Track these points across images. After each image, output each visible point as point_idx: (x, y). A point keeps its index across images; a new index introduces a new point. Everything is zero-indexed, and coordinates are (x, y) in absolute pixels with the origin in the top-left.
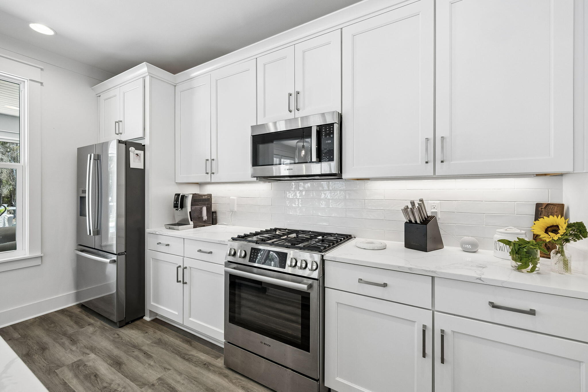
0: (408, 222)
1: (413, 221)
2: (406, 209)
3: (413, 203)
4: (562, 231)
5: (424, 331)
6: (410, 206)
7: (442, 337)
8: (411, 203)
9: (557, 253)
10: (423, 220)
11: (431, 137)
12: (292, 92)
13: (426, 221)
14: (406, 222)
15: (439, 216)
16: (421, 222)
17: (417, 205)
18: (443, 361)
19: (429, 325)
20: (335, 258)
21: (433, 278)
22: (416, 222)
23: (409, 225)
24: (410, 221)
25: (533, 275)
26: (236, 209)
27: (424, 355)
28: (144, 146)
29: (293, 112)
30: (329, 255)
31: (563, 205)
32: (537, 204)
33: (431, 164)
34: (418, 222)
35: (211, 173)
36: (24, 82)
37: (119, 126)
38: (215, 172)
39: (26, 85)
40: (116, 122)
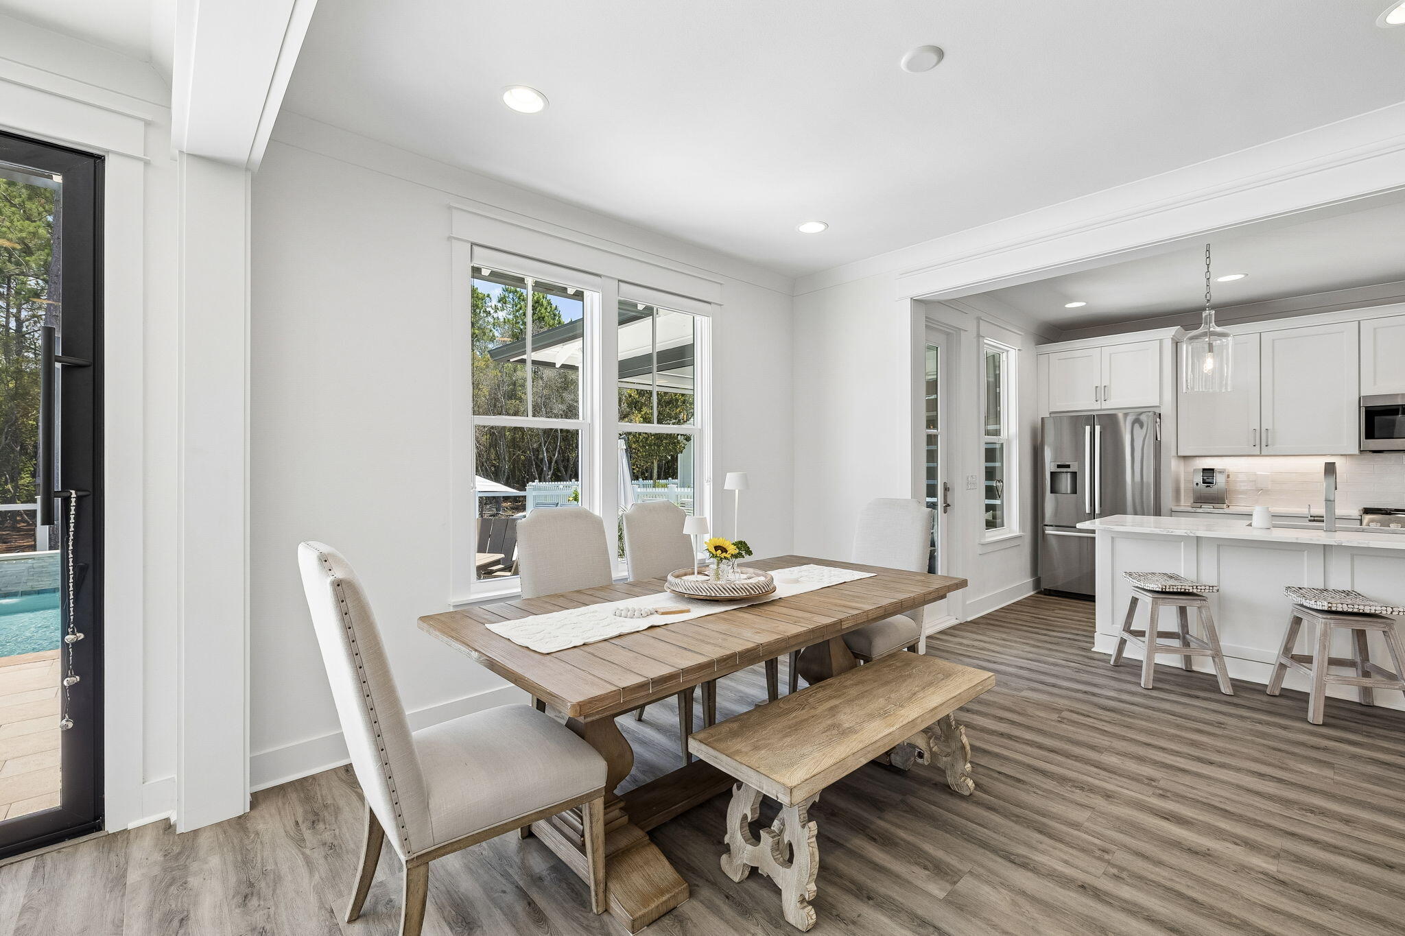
35: (1262, 444)
36: (1008, 351)
37: (1102, 392)
38: (1269, 443)
39: (1013, 354)
40: (1097, 387)
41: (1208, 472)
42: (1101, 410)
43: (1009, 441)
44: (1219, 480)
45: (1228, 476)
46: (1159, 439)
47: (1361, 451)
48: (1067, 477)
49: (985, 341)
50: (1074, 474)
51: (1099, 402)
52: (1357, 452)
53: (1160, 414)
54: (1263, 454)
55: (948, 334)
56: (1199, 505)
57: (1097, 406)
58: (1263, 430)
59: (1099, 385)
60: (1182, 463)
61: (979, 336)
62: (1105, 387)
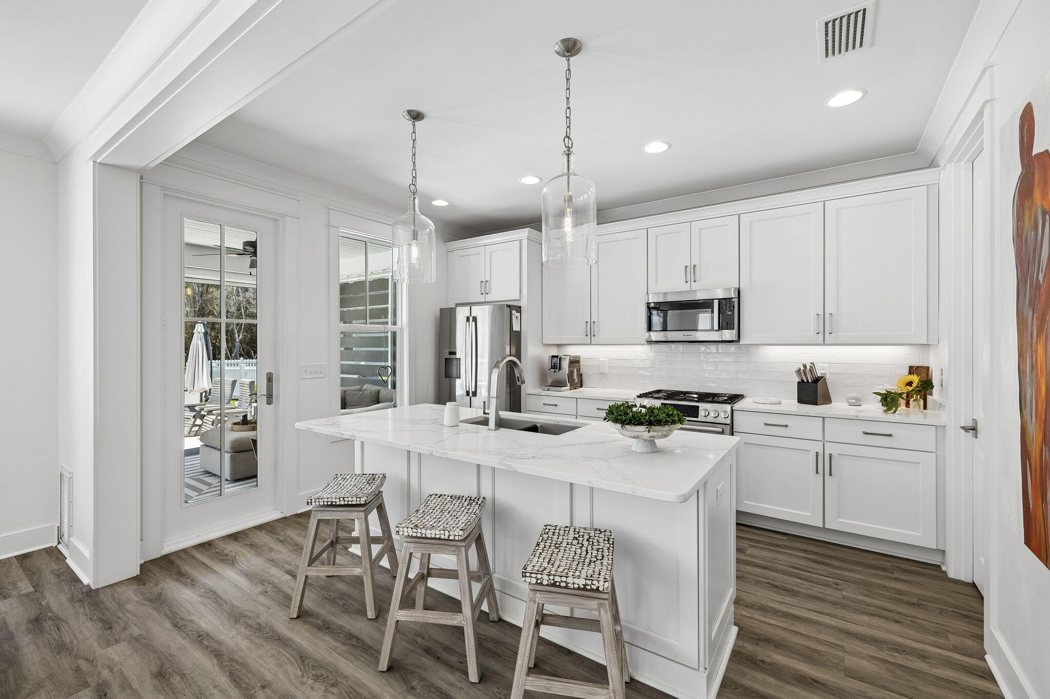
0: (801, 381)
1: (805, 381)
2: (798, 371)
3: (805, 366)
4: (914, 385)
5: (817, 456)
6: (802, 368)
7: (830, 458)
8: (803, 365)
9: (914, 400)
10: (814, 380)
11: (821, 313)
12: (688, 264)
13: (817, 380)
14: (799, 382)
15: (828, 377)
16: (812, 381)
17: (808, 368)
18: (831, 474)
19: (821, 452)
20: (744, 408)
21: (823, 418)
22: (808, 381)
23: (801, 384)
24: (803, 381)
25: (896, 415)
26: (607, 372)
27: (817, 472)
28: (520, 307)
29: (689, 283)
30: (738, 405)
31: (928, 368)
32: (910, 366)
33: (821, 335)
34: (810, 381)
35: (591, 334)
37: (485, 286)
38: (598, 335)
40: (482, 282)
41: (555, 357)
42: (486, 302)
43: (402, 330)
44: (564, 365)
46: (516, 329)
47: (648, 342)
49: (340, 230)
50: (459, 360)
51: (484, 295)
54: (592, 343)
55: (275, 220)
56: (548, 388)
57: (483, 299)
58: (592, 322)
59: (483, 280)
60: (553, 349)
61: (329, 225)
62: (487, 281)
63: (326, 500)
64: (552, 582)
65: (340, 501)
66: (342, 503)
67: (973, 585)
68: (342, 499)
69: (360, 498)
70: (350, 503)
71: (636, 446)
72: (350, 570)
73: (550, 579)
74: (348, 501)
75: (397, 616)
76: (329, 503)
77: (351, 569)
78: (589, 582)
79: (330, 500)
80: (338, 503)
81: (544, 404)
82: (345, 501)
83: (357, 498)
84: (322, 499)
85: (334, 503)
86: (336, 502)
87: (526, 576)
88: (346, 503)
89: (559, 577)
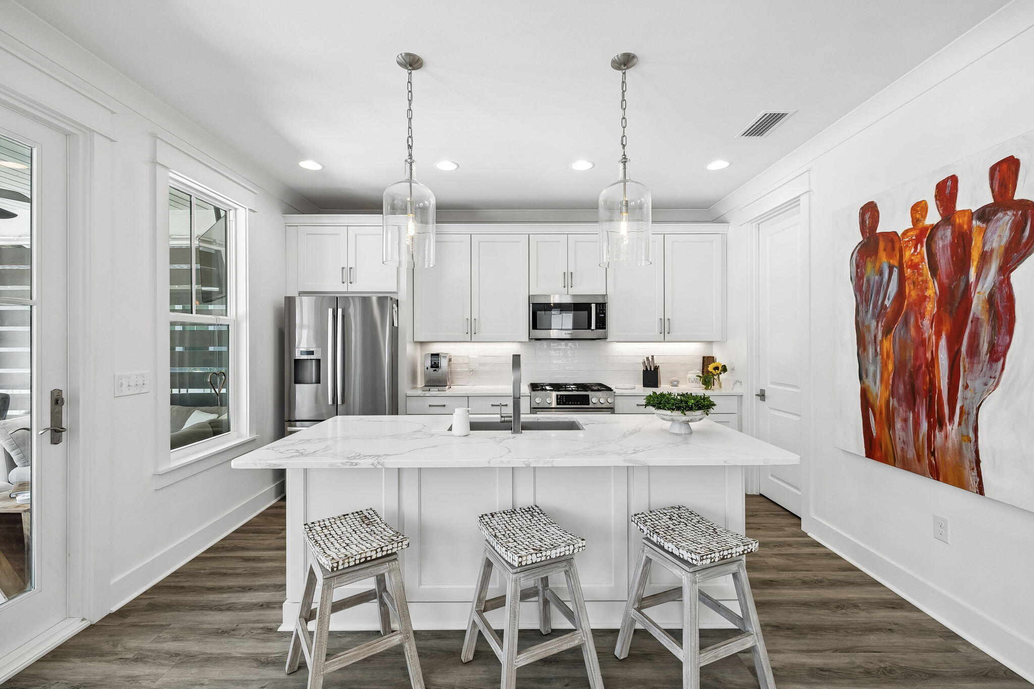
1: (649, 370)
2: (644, 363)
3: (648, 358)
4: (720, 369)
6: (646, 360)
12: (566, 271)
13: (656, 369)
14: (644, 371)
17: (650, 360)
20: (622, 394)
23: (646, 372)
26: (477, 369)
29: (566, 288)
31: (713, 357)
32: (703, 357)
33: (663, 334)
34: (652, 370)
35: (471, 333)
36: (236, 209)
37: (348, 273)
38: (476, 331)
39: (242, 214)
40: (343, 268)
41: (436, 355)
42: (347, 292)
43: (237, 322)
44: (444, 363)
45: (450, 360)
46: (396, 325)
47: (530, 339)
48: (312, 365)
49: (171, 175)
50: (318, 361)
51: (346, 284)
52: (527, 339)
53: (397, 300)
54: (472, 340)
55: (67, 134)
56: (428, 388)
57: (342, 288)
58: (473, 319)
59: (345, 266)
60: (418, 347)
61: (154, 162)
62: (351, 268)
63: (358, 557)
64: (722, 557)
65: (377, 552)
66: (379, 555)
67: (761, 495)
68: (379, 550)
69: (402, 542)
70: (389, 552)
71: (677, 429)
72: (387, 642)
73: (720, 555)
74: (388, 550)
75: (516, 664)
76: (363, 560)
77: (387, 640)
78: (746, 547)
79: (363, 555)
80: (374, 557)
81: (430, 406)
82: (383, 551)
83: (398, 543)
84: (352, 558)
85: (369, 559)
86: (371, 557)
87: (703, 559)
88: (384, 553)
89: (726, 551)
